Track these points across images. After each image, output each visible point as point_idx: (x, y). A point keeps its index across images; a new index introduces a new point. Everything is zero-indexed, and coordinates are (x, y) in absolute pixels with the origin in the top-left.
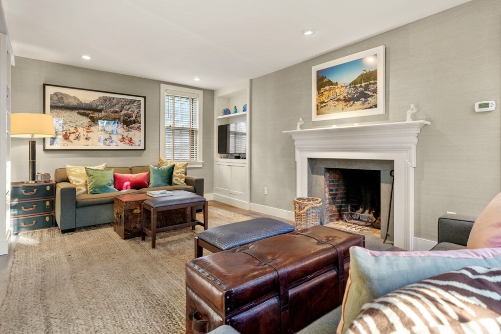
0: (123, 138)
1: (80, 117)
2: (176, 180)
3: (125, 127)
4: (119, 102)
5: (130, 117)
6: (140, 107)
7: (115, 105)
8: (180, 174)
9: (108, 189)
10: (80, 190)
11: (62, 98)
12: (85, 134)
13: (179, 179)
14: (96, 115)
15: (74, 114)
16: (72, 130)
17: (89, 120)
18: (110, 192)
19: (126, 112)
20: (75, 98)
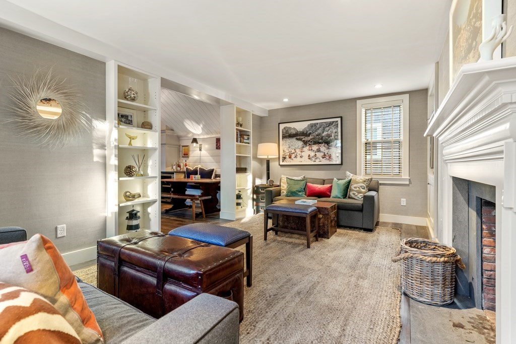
0: (325, 155)
1: (297, 141)
2: (354, 194)
3: (326, 146)
4: (321, 125)
5: (329, 137)
6: (338, 126)
7: (318, 129)
8: (358, 189)
9: (297, 194)
10: (283, 192)
11: (287, 130)
12: (300, 153)
13: (356, 194)
14: (306, 139)
15: (294, 140)
16: (293, 151)
17: (302, 143)
18: (298, 196)
19: (327, 133)
20: (294, 129)
